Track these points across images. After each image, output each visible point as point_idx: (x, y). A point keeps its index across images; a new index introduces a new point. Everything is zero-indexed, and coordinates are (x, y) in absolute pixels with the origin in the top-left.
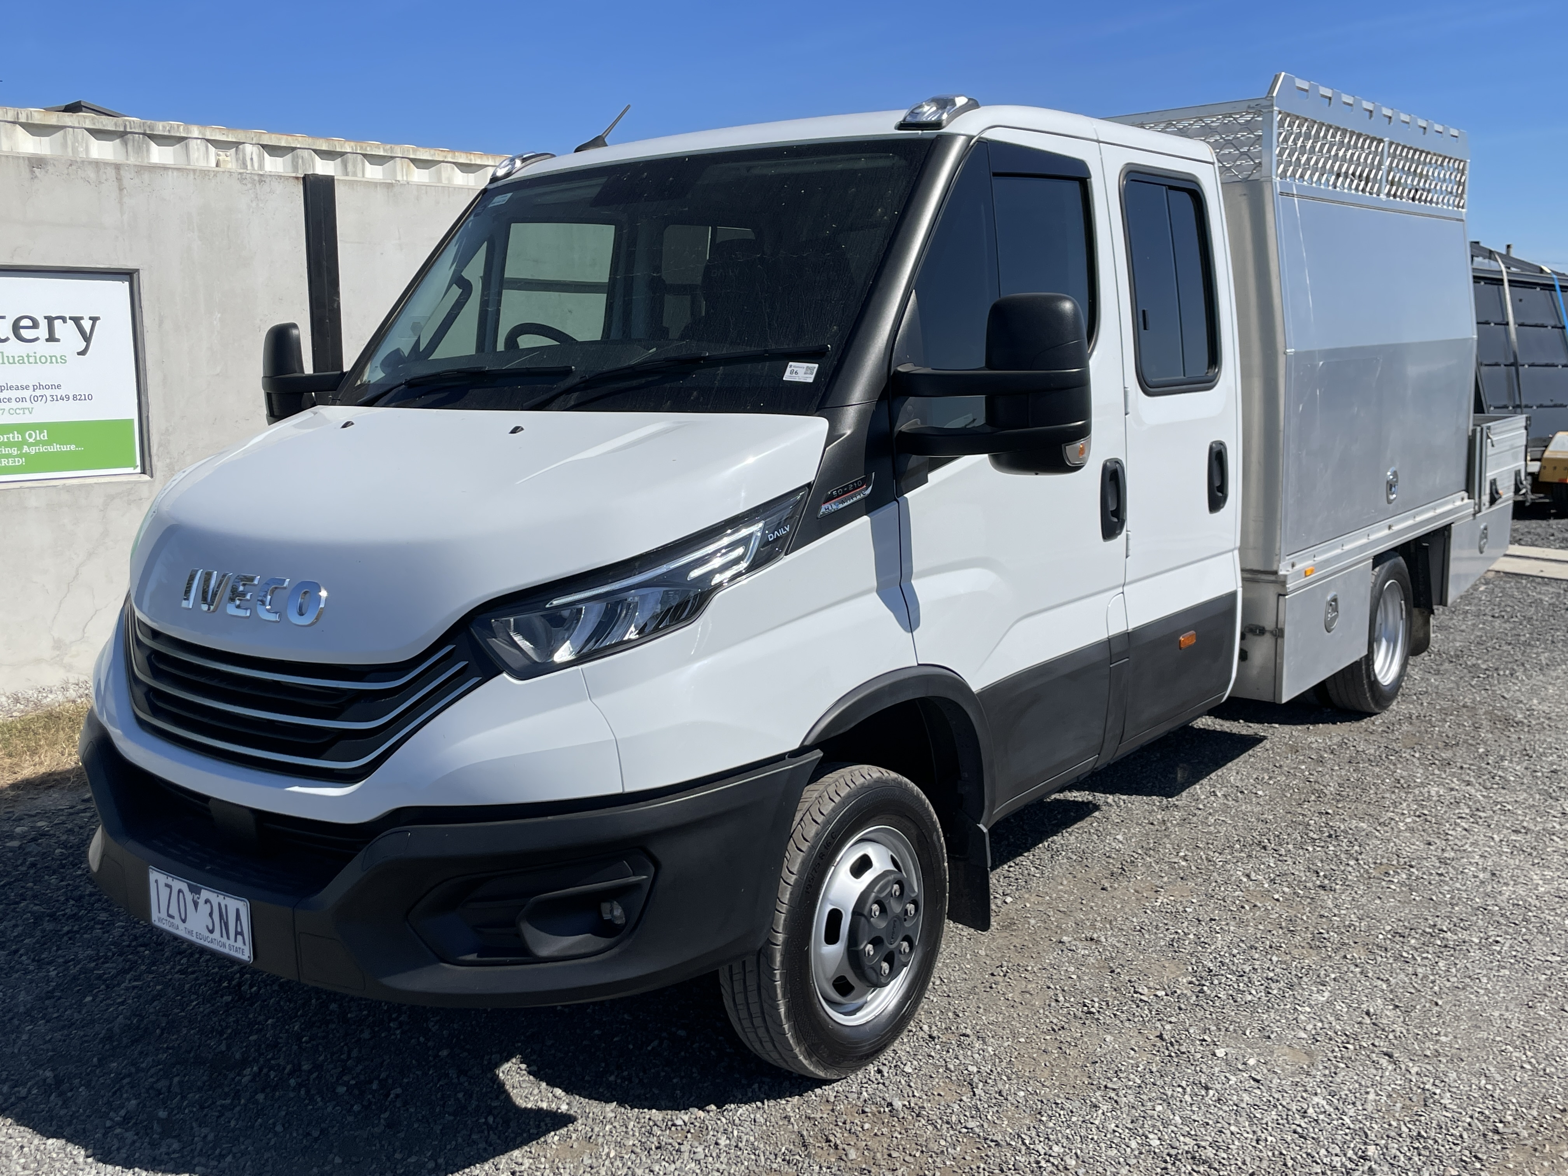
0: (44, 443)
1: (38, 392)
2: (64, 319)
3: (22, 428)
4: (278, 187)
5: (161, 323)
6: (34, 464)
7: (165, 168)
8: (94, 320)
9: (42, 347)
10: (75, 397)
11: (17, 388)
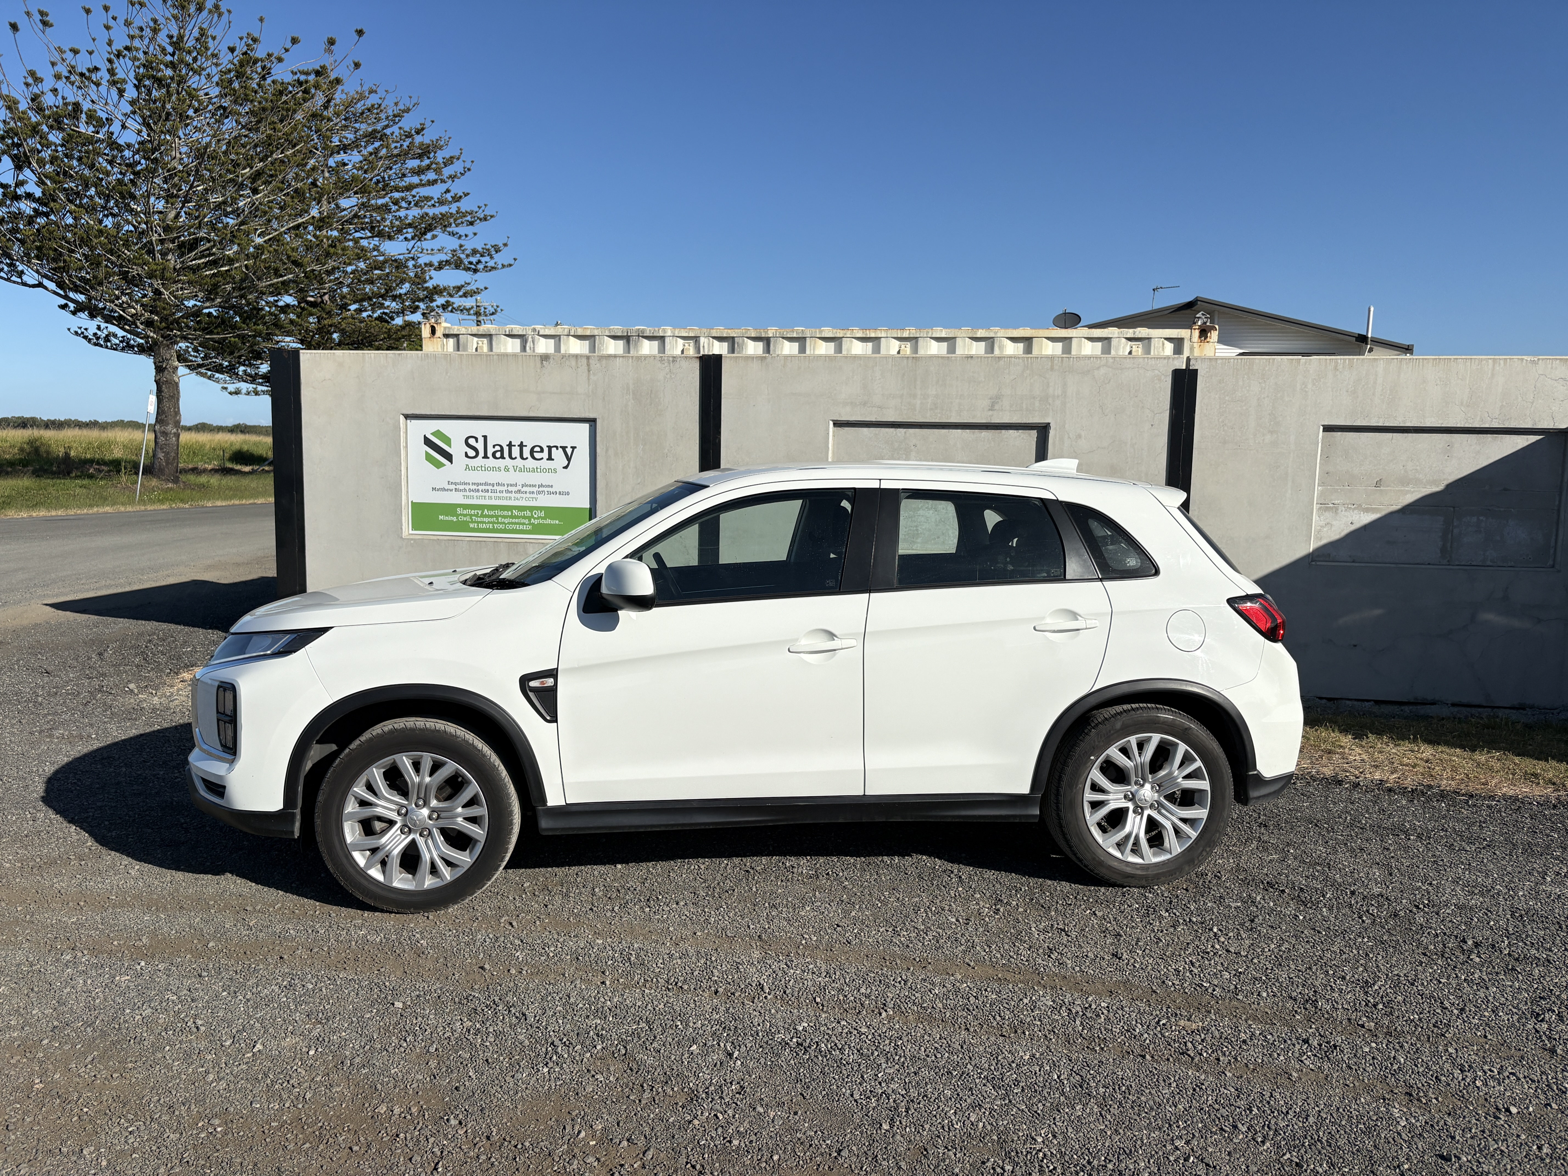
0: (542, 518)
1: (541, 489)
2: (557, 447)
3: (531, 509)
4: (685, 364)
5: (607, 450)
6: (538, 529)
7: (615, 356)
8: (573, 448)
9: (545, 464)
10: (560, 493)
11: (530, 486)
